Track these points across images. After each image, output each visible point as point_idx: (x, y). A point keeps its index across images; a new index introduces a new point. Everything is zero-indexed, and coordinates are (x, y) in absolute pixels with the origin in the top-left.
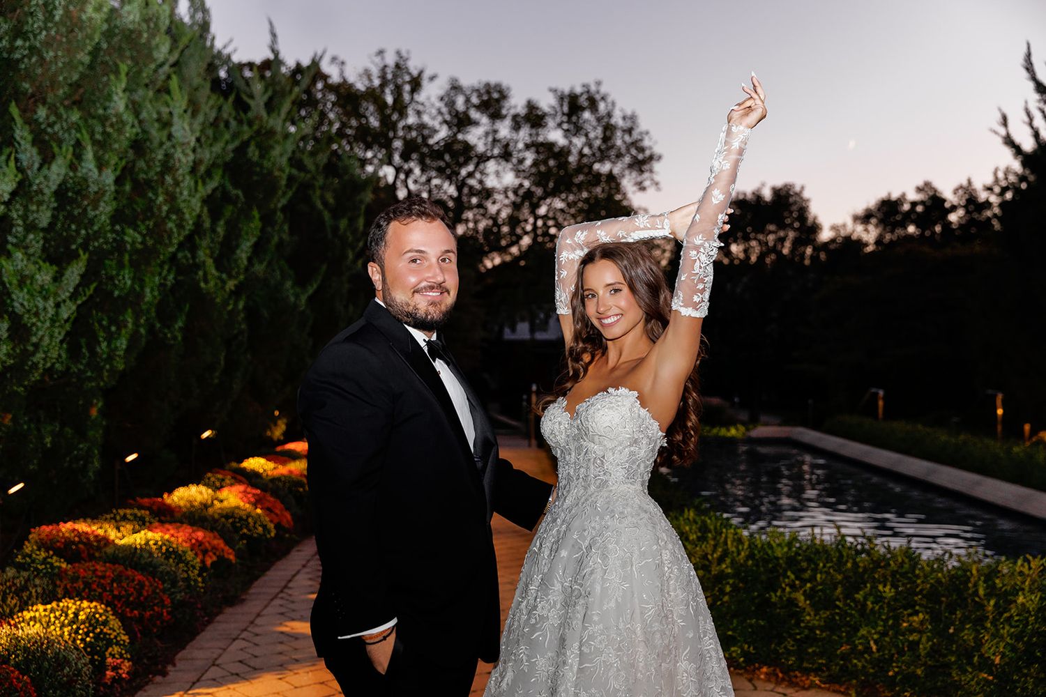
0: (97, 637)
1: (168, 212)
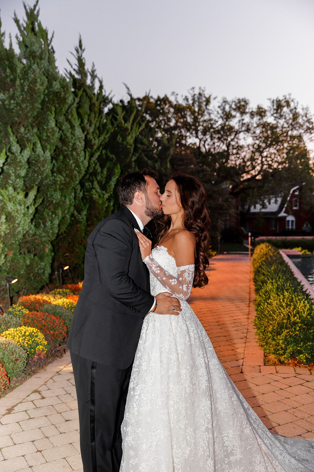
0: (33, 342)
1: (75, 167)
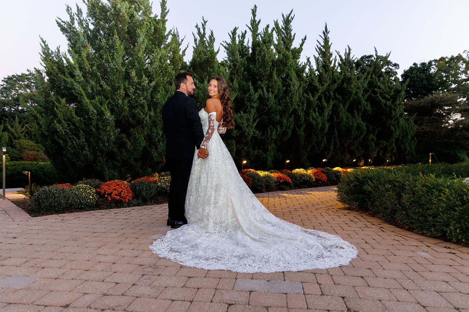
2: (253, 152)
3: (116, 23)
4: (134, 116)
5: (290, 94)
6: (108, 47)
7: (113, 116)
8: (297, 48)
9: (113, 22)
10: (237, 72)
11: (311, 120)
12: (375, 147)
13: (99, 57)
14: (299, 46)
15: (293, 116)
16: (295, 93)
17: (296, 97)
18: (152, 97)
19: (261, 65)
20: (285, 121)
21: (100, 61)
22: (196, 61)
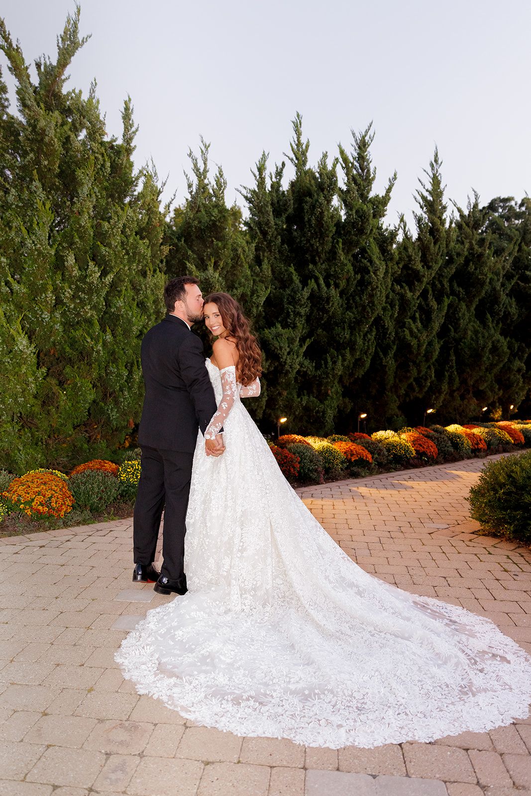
2: (299, 399)
3: (38, 157)
4: (73, 343)
5: (370, 288)
6: (20, 204)
7: (33, 346)
8: (380, 196)
9: (32, 155)
10: (269, 246)
11: (409, 337)
12: (524, 382)
13: (3, 224)
14: (385, 191)
15: (374, 330)
16: (379, 286)
17: (381, 294)
18: (108, 304)
19: (316, 233)
20: (360, 341)
21: (6, 232)
22: (191, 227)
